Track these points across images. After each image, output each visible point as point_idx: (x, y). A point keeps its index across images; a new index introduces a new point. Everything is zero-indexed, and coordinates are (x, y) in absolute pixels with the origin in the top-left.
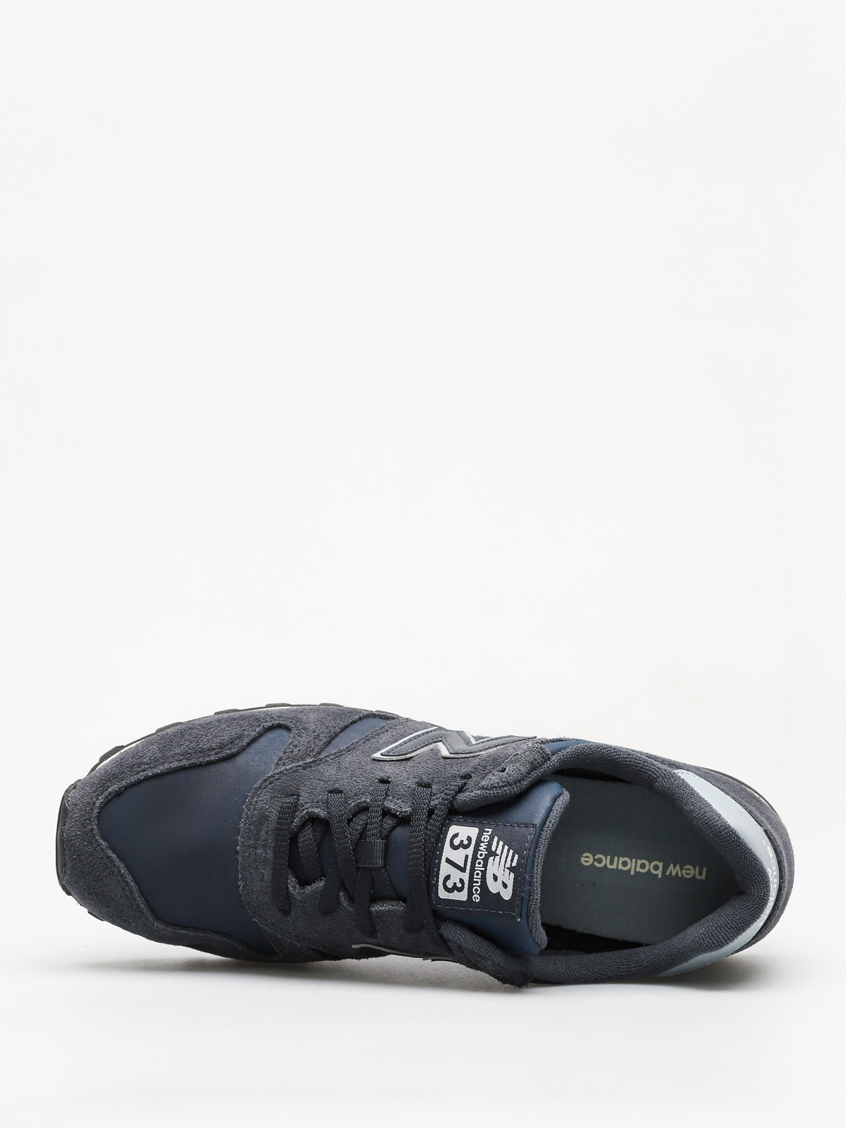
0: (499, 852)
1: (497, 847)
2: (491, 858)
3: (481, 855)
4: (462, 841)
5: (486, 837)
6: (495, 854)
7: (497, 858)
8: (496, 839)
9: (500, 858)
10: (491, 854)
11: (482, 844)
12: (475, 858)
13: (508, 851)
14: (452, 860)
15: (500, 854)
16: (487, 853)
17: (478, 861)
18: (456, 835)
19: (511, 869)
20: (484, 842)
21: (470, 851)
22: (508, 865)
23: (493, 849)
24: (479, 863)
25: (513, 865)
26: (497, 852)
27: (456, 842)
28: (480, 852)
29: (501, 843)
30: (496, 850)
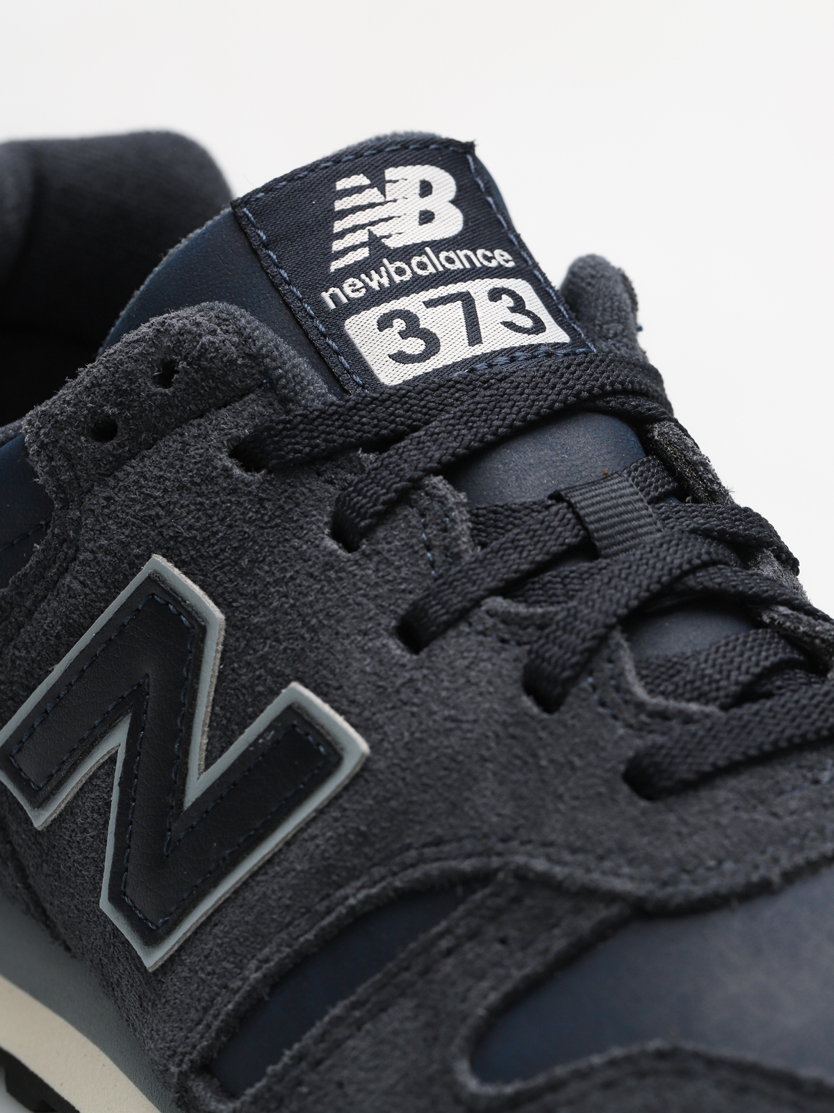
0: (362, 236)
1: (354, 248)
2: (390, 243)
3: (400, 272)
4: (404, 335)
5: (351, 289)
6: (375, 243)
7: (379, 230)
8: (335, 265)
9: (373, 224)
10: (379, 250)
11: (374, 285)
12: (418, 284)
13: (343, 214)
14: (464, 330)
15: (366, 231)
16: (385, 261)
17: (420, 272)
18: (401, 358)
19: (379, 183)
20: (366, 286)
21: (412, 303)
22: (373, 195)
23: (364, 253)
24: (422, 266)
25: (367, 182)
26: (365, 238)
27: (415, 346)
28: (397, 279)
29: (337, 246)
30: (363, 245)
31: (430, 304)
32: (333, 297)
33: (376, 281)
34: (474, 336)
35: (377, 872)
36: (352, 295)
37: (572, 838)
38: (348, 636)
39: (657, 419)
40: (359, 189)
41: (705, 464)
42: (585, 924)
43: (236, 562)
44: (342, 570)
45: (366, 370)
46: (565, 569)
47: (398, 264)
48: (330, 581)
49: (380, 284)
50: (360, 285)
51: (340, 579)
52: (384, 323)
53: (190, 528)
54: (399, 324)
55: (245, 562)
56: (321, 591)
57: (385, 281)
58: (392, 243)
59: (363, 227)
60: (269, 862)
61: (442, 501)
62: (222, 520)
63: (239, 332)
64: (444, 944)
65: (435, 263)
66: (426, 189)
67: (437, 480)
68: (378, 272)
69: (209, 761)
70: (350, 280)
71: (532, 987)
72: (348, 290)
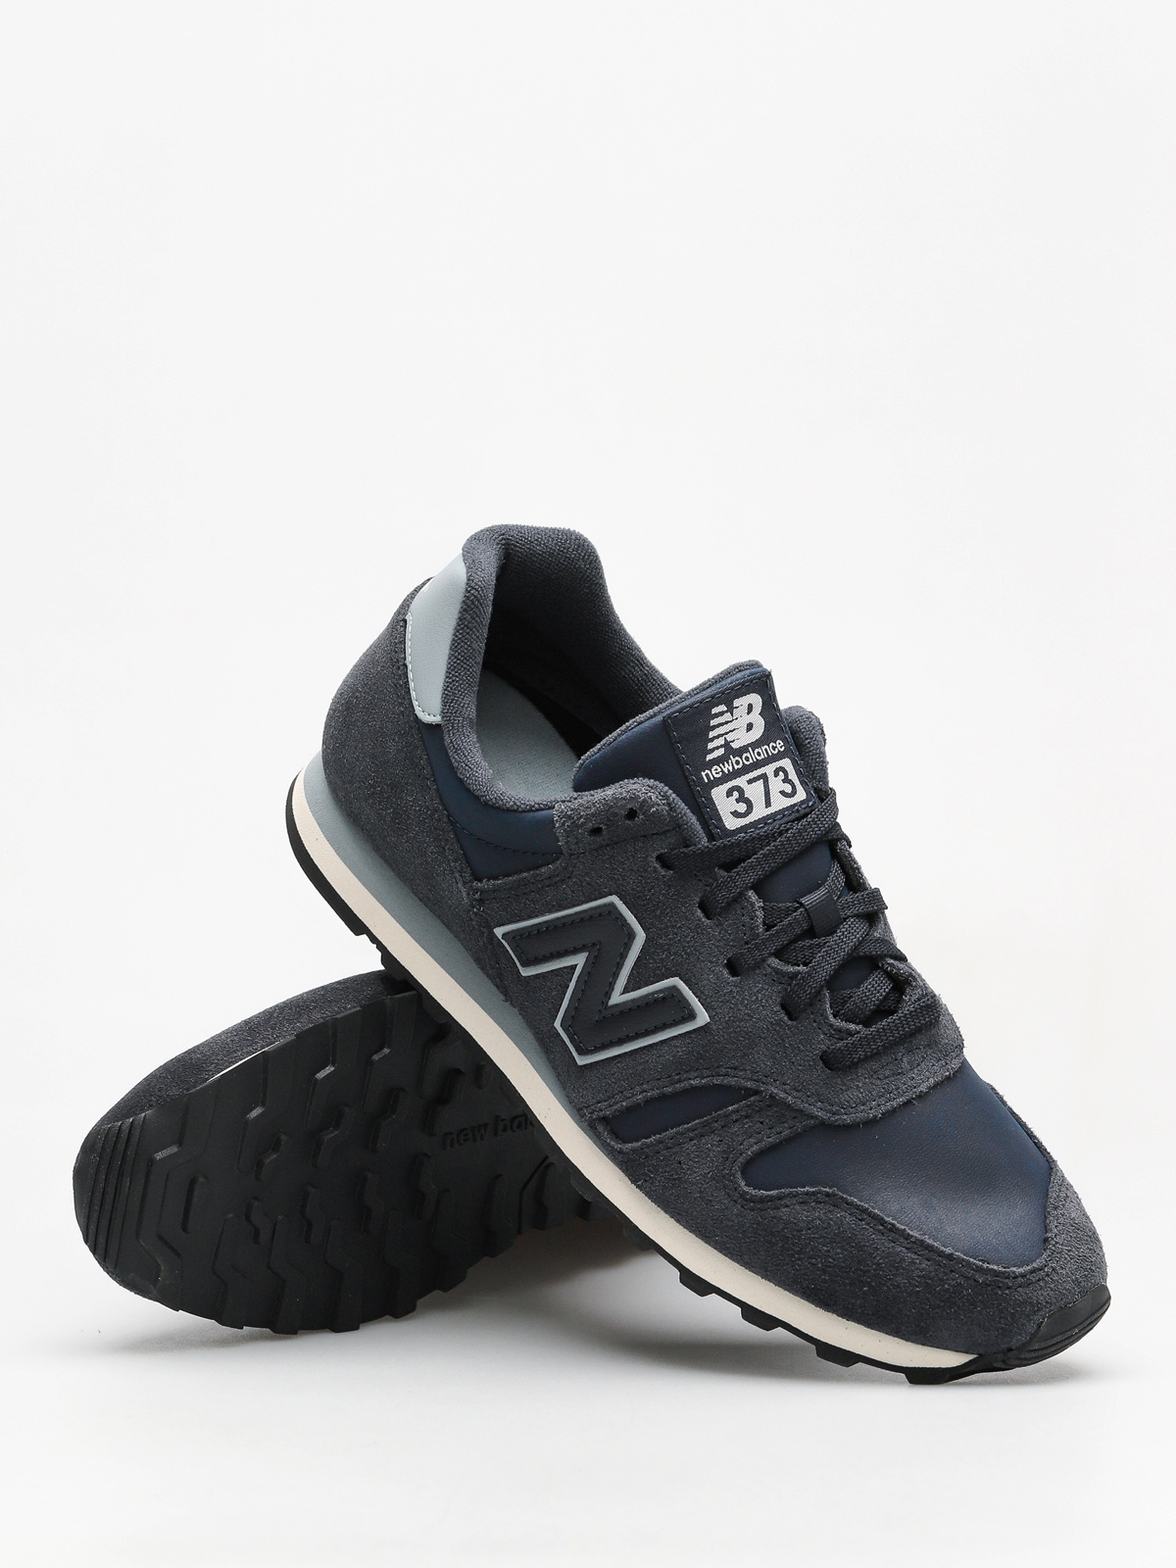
0: (721, 741)
1: (717, 748)
3: (737, 763)
4: (738, 801)
6: (727, 745)
7: (729, 737)
8: (709, 757)
9: (727, 733)
10: (730, 751)
11: (726, 771)
12: (745, 770)
13: (714, 728)
14: (763, 798)
15: (723, 738)
16: (731, 756)
17: (746, 762)
18: (736, 814)
19: (731, 709)
20: (722, 771)
22: (727, 716)
23: (722, 751)
24: (747, 758)
25: (725, 709)
26: (724, 743)
27: (742, 808)
28: (736, 767)
29: (710, 746)
30: (721, 746)
31: (750, 782)
32: (707, 775)
33: (727, 768)
34: (768, 804)
35: (706, 1072)
36: (716, 776)
37: (797, 1085)
38: (703, 962)
39: (839, 840)
40: (722, 714)
41: (858, 869)
42: (799, 1127)
43: (654, 911)
44: (704, 929)
45: (720, 819)
46: (801, 944)
47: (737, 758)
48: (698, 934)
49: (729, 771)
50: (719, 770)
51: (702, 934)
52: (729, 793)
53: (633, 889)
54: (736, 794)
55: (658, 913)
56: (693, 937)
57: (731, 768)
58: (735, 745)
59: (722, 735)
60: (651, 1046)
61: (753, 905)
62: (650, 891)
63: (669, 804)
64: (734, 1117)
65: (752, 756)
66: (750, 708)
67: (751, 893)
68: (728, 763)
69: (626, 990)
70: (716, 767)
71: (773, 1148)
72: (714, 772)
